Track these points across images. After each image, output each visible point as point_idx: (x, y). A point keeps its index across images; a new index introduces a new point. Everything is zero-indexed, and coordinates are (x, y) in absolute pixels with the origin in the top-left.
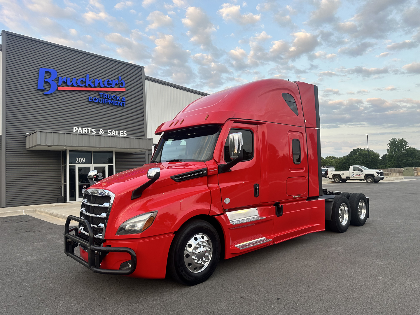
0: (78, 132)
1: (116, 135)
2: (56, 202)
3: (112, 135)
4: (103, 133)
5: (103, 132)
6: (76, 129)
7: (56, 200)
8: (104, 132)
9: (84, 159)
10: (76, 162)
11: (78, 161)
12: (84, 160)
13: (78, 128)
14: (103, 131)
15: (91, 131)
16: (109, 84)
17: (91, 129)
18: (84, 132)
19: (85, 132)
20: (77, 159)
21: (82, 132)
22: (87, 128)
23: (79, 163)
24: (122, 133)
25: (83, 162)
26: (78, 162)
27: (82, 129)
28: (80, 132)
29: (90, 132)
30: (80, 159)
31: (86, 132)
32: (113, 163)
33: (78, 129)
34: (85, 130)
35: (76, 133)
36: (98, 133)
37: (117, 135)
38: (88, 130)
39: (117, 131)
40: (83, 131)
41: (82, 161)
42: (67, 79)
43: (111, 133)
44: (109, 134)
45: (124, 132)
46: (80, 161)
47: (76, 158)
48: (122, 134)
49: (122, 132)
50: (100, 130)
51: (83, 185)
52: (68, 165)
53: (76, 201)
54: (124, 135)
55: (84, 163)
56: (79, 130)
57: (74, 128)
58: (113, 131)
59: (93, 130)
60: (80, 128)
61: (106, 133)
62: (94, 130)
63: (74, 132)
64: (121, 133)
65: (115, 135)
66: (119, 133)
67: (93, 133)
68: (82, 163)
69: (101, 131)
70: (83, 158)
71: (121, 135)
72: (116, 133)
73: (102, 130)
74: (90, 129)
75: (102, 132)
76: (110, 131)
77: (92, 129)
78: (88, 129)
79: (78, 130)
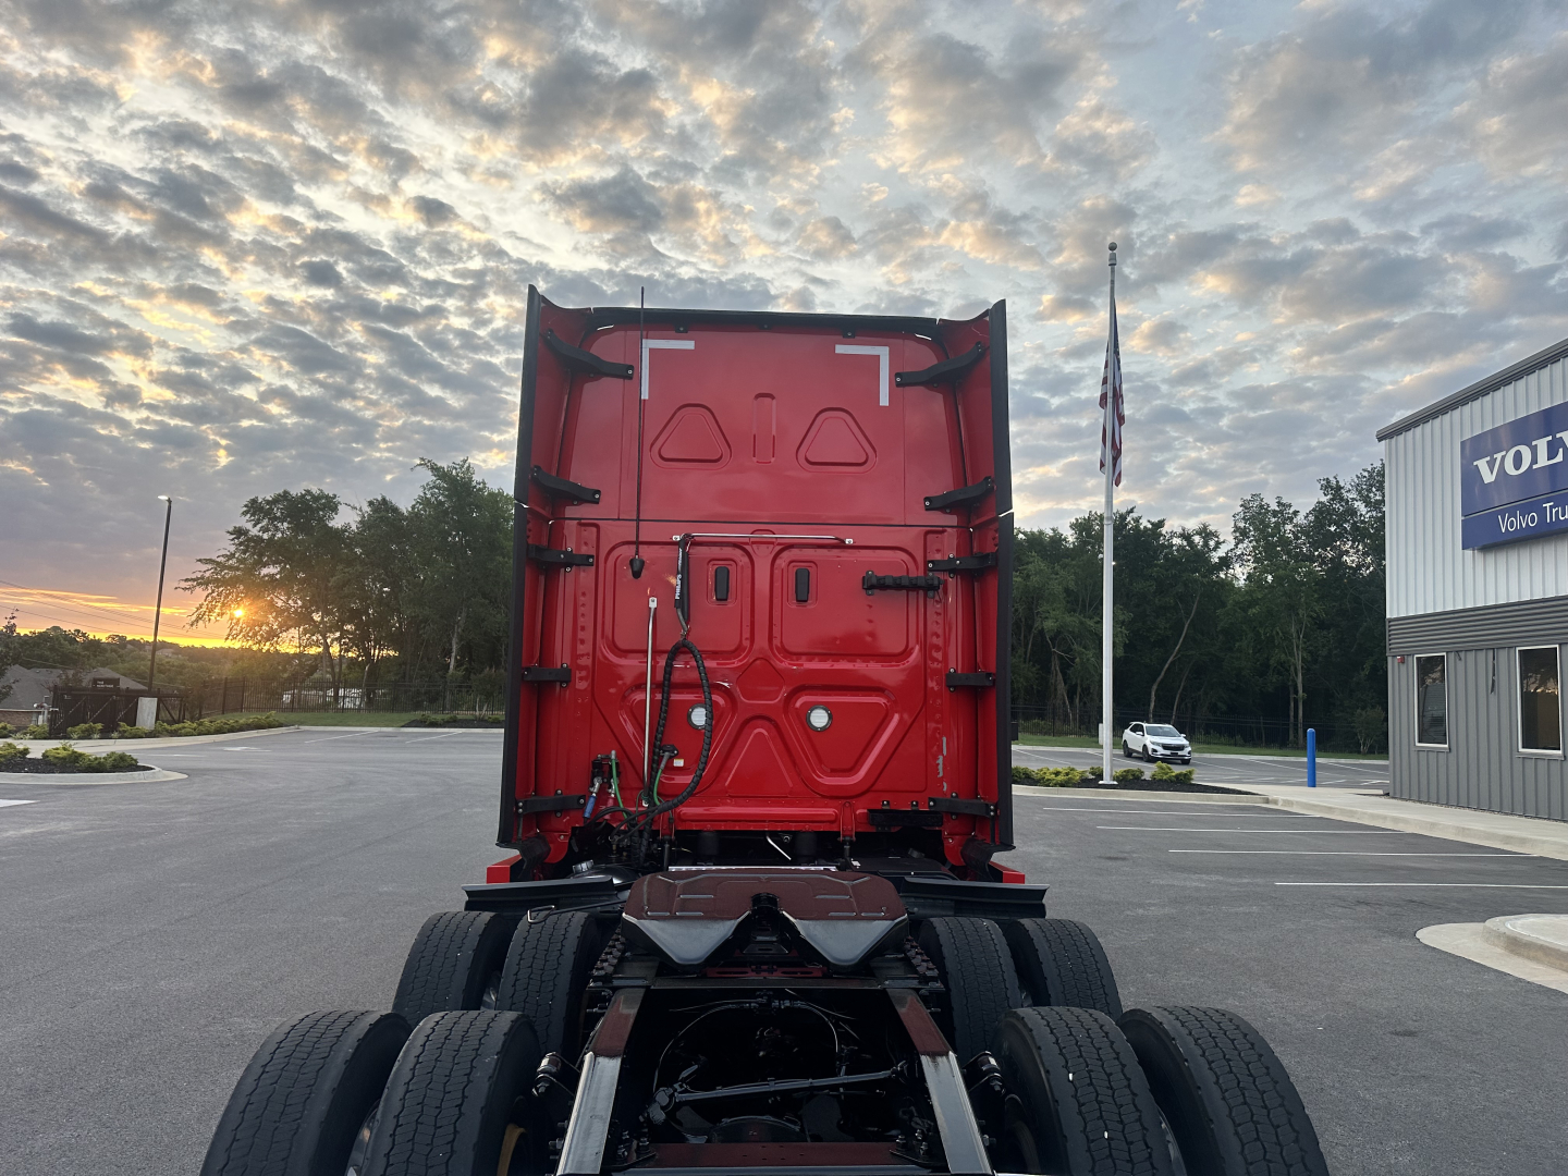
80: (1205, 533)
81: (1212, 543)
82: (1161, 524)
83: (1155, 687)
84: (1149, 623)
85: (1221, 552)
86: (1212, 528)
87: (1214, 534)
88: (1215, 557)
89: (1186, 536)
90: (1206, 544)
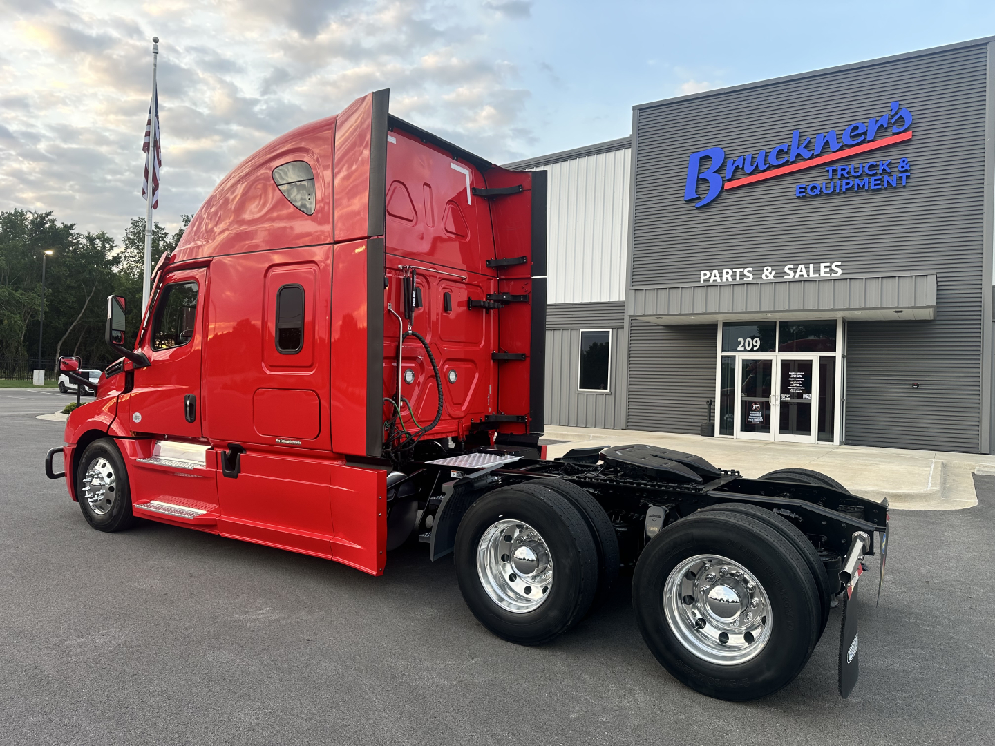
0: (711, 281)
1: (808, 275)
2: (699, 432)
3: (797, 276)
4: (771, 277)
5: (771, 273)
6: (705, 274)
7: (699, 428)
8: (773, 273)
9: (756, 342)
10: (739, 348)
11: (744, 346)
12: (758, 344)
13: (711, 271)
14: (772, 270)
15: (742, 274)
16: (858, 135)
17: (742, 270)
18: (724, 280)
19: (727, 279)
20: (740, 342)
21: (719, 280)
22: (732, 269)
23: (745, 350)
24: (828, 270)
25: (755, 349)
26: (743, 349)
27: (721, 274)
28: (715, 281)
29: (738, 278)
30: (749, 341)
31: (730, 279)
32: (834, 350)
33: (711, 274)
34: (727, 275)
35: (707, 284)
36: (759, 276)
37: (812, 275)
38: (734, 274)
39: (811, 266)
40: (721, 277)
41: (754, 346)
42: (744, 159)
43: (795, 272)
44: (789, 275)
45: (834, 265)
46: (749, 346)
47: (739, 340)
48: (825, 273)
49: (825, 267)
50: (765, 269)
51: (751, 403)
52: (719, 354)
53: (734, 436)
54: (833, 275)
55: (756, 351)
56: (713, 275)
57: (702, 273)
58: (801, 267)
59: (746, 273)
60: (715, 272)
61: (780, 273)
62: (748, 271)
63: (702, 281)
64: (823, 270)
65: (805, 275)
66: (817, 271)
67: (745, 279)
68: (752, 350)
69: (767, 270)
70: (755, 339)
71: (822, 274)
72: (808, 272)
73: (770, 268)
74: (738, 271)
75: (769, 275)
76: (792, 266)
77: (745, 268)
78: (734, 270)
79: (710, 277)
80: (104, 239)
81: (108, 246)
82: (71, 227)
83: (60, 343)
84: (60, 297)
85: (114, 253)
86: (109, 235)
87: (110, 240)
88: (110, 256)
89: (91, 239)
90: (104, 246)
